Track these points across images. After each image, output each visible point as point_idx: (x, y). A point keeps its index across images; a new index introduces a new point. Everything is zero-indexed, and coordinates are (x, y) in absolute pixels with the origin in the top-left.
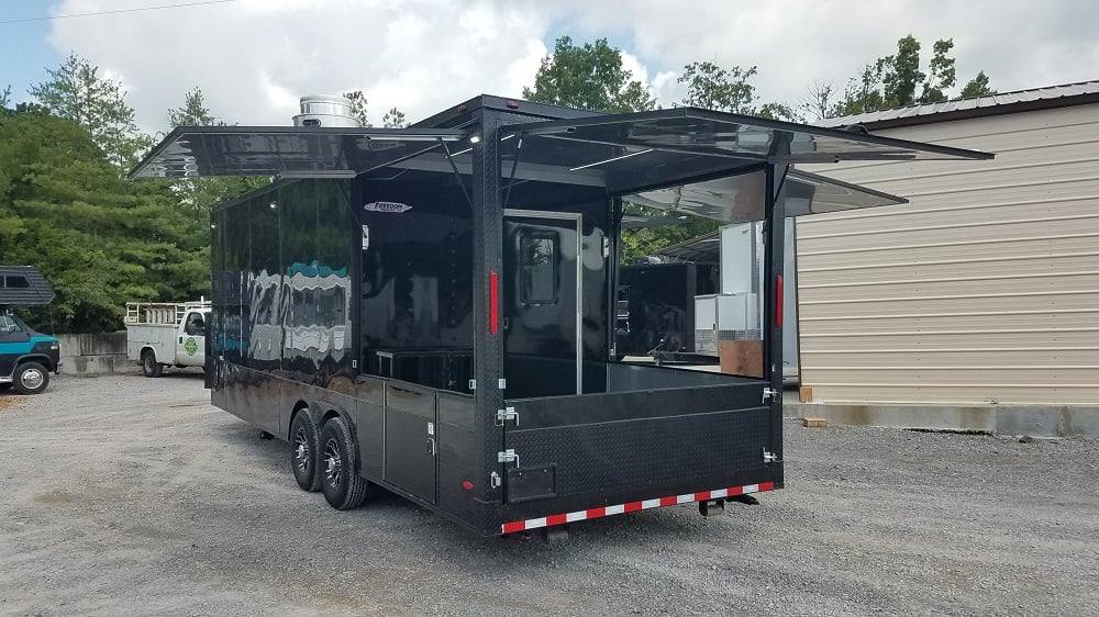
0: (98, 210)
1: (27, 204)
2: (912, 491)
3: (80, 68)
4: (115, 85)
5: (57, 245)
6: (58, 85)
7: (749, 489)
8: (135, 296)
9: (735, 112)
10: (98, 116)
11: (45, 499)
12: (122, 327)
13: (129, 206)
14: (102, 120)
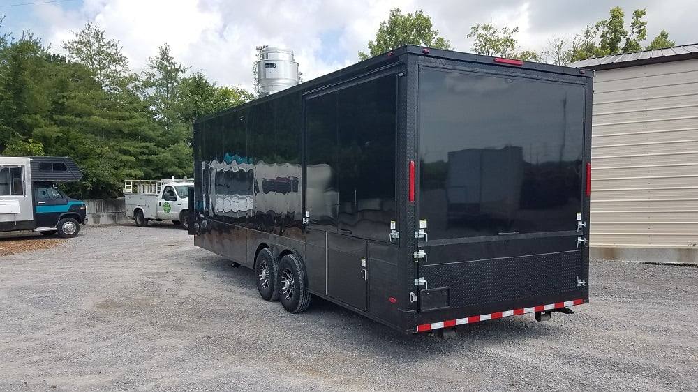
0: (107, 122)
1: (62, 118)
2: (660, 304)
3: (93, 31)
4: (115, 42)
5: (80, 144)
6: (81, 42)
7: (568, 304)
8: (129, 176)
9: (504, 57)
10: (105, 62)
11: (102, 306)
12: (122, 195)
13: (125, 119)
14: (107, 64)
